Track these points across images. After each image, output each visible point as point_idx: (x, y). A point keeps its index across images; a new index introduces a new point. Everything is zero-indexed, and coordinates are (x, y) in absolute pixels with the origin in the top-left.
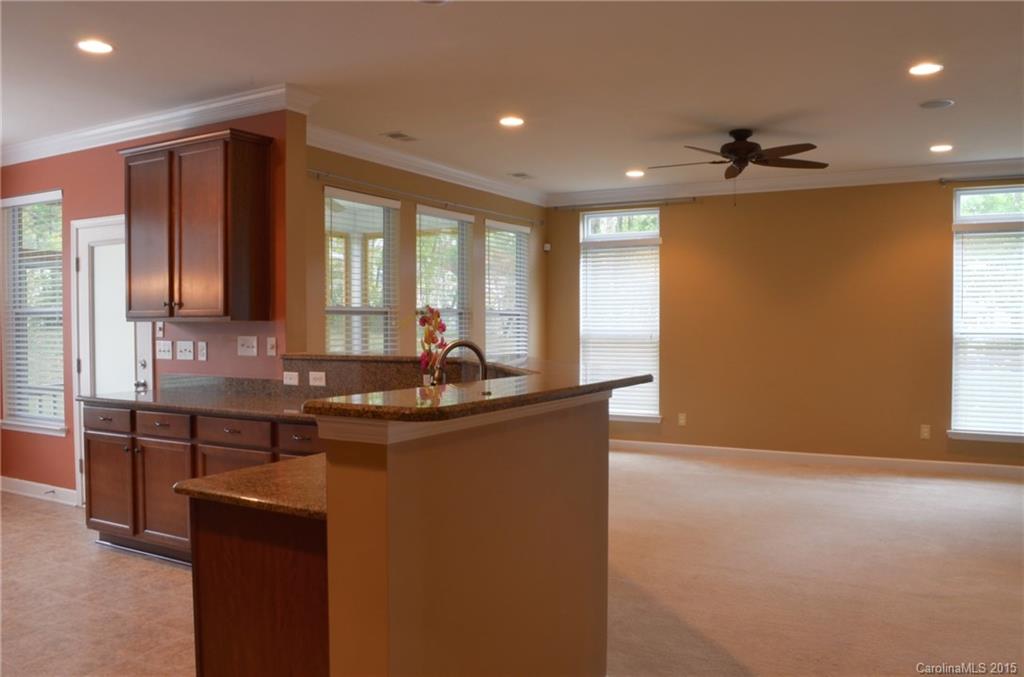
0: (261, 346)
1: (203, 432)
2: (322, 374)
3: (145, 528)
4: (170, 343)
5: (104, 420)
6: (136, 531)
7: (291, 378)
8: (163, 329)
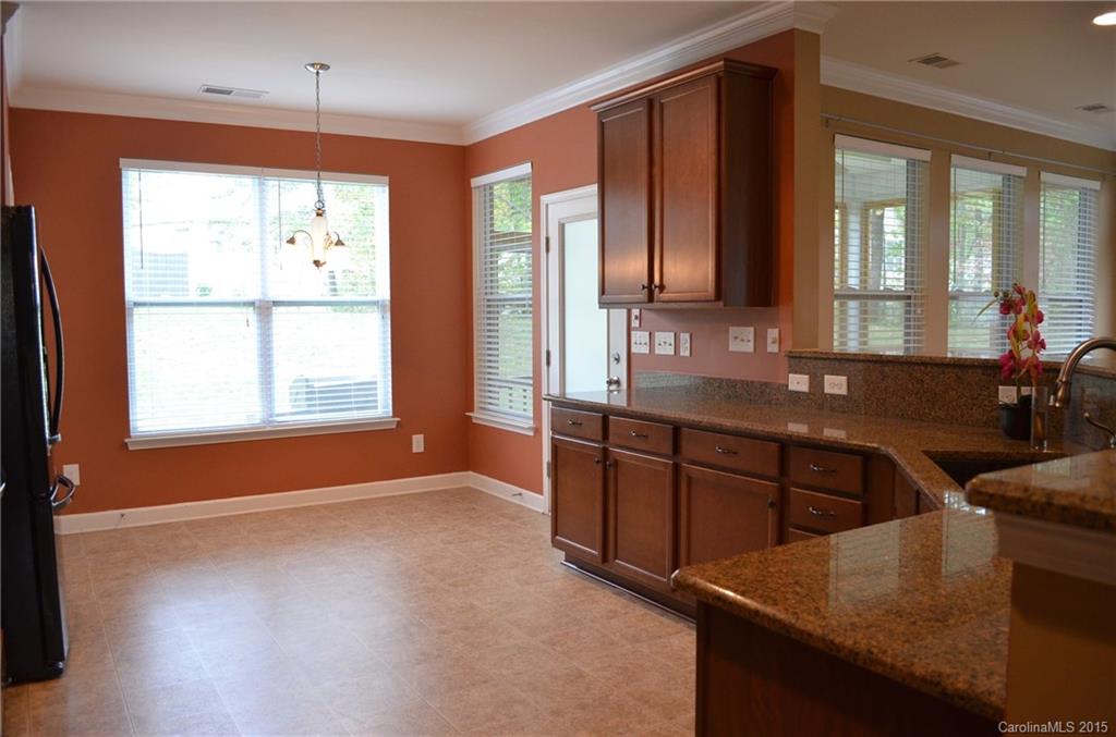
0: (760, 339)
1: (688, 449)
2: (843, 379)
3: (616, 558)
4: (647, 334)
5: (574, 424)
6: (605, 559)
7: (799, 383)
8: (639, 318)
